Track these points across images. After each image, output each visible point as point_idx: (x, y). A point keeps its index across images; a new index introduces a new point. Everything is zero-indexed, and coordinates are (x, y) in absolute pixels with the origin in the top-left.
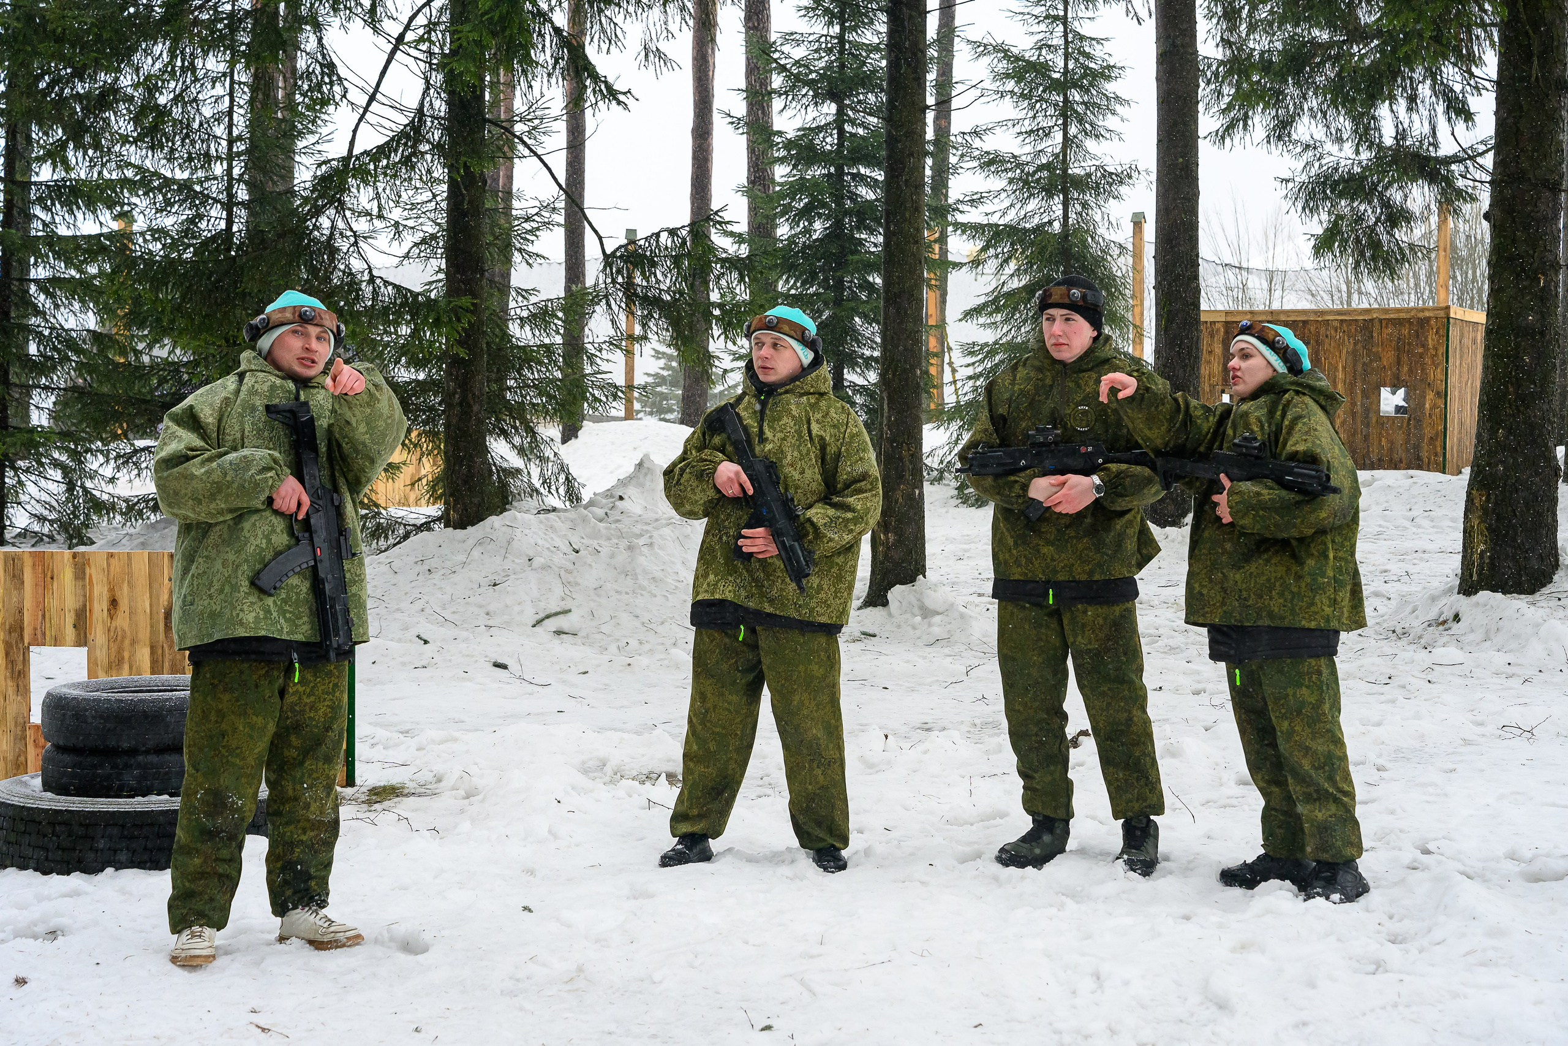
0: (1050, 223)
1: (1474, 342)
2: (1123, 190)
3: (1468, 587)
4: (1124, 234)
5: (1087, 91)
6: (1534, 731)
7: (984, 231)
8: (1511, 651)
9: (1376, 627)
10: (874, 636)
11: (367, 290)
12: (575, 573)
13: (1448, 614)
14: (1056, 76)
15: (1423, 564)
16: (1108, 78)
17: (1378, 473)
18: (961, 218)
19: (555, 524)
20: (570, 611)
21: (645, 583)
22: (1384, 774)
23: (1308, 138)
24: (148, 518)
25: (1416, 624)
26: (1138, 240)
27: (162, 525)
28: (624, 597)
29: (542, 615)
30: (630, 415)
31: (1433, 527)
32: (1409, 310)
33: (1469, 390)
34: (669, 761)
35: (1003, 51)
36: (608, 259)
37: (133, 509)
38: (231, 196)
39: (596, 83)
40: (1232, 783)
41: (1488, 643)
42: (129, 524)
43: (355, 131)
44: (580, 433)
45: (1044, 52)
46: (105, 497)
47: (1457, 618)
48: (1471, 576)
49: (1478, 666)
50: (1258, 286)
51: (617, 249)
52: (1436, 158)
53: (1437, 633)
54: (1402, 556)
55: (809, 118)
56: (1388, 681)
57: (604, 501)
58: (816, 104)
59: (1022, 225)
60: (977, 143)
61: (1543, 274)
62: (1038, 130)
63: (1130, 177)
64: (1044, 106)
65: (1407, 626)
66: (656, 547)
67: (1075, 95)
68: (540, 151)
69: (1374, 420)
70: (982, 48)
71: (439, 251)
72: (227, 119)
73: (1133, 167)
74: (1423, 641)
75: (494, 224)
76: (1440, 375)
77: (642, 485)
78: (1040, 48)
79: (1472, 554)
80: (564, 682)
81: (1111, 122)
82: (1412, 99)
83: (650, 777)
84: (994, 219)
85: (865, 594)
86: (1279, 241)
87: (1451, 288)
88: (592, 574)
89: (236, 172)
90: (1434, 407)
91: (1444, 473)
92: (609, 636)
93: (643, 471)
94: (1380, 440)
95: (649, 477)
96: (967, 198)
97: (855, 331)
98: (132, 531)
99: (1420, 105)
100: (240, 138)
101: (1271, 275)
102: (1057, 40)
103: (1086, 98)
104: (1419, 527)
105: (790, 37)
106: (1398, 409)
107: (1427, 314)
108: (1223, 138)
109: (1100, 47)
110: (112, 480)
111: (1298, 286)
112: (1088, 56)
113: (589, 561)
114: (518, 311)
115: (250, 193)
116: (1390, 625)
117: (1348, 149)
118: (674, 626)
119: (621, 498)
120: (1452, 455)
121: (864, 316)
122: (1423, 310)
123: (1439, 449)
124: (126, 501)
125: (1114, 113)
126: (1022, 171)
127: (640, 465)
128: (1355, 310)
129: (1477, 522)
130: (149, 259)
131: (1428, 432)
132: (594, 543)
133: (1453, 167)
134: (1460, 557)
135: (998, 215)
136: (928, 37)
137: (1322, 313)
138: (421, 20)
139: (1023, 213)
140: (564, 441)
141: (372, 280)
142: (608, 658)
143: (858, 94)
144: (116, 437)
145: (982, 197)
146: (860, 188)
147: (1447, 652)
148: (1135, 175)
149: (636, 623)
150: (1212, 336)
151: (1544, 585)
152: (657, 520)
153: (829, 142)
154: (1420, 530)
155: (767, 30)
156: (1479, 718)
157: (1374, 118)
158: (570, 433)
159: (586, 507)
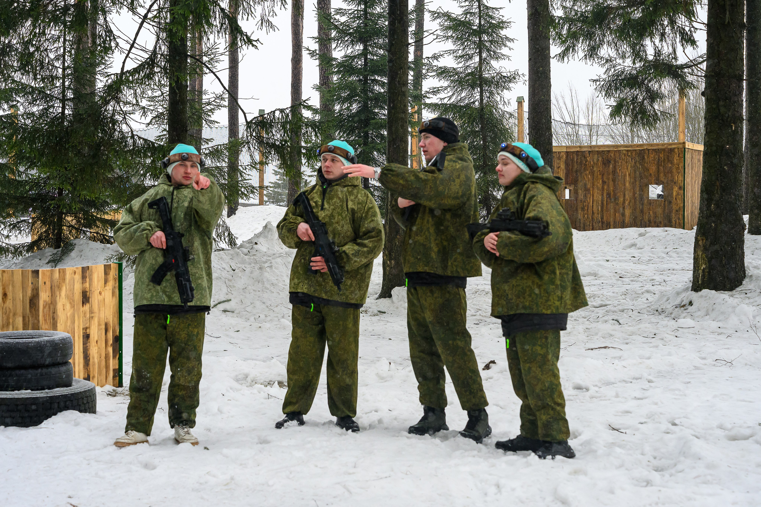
0: (474, 102)
1: (699, 160)
2: (511, 85)
3: (696, 287)
4: (512, 107)
5: (492, 35)
6: (733, 362)
7: (439, 107)
8: (720, 321)
9: (648, 309)
10: (385, 313)
11: (130, 141)
12: (233, 281)
13: (686, 302)
14: (475, 28)
15: (673, 276)
16: (502, 28)
17: (648, 229)
18: (428, 101)
19: (223, 256)
20: (230, 300)
21: (268, 286)
22: (652, 384)
23: (607, 56)
24: (25, 255)
25: (669, 307)
26: (520, 110)
27: (31, 258)
28: (258, 293)
29: (216, 302)
30: (261, 203)
31: (678, 257)
32: (663, 145)
33: (696, 186)
34: (279, 375)
35: (447, 16)
36: (249, 124)
37: (17, 251)
38: (64, 96)
39: (242, 36)
40: (571, 388)
41: (708, 317)
42: (15, 258)
43: (124, 63)
44: (236, 212)
45: (468, 16)
46: (4, 245)
47: (691, 303)
48: (698, 282)
49: (702, 329)
50: (584, 134)
51: (253, 119)
52: (677, 65)
53: (680, 311)
54: (662, 272)
55: (349, 51)
56: (654, 336)
57: (248, 245)
58: (353, 45)
59: (459, 104)
60: (435, 63)
61: (734, 124)
62: (466, 55)
63: (515, 78)
64: (469, 44)
65: (664, 307)
66: (273, 268)
67: (485, 37)
68: (214, 70)
69: (646, 201)
70: (436, 15)
71: (165, 121)
72: (62, 59)
73: (516, 73)
74: (673, 316)
75: (192, 107)
76: (681, 178)
77: (266, 237)
78: (466, 14)
79: (698, 271)
80: (227, 336)
81: (504, 51)
82: (663, 36)
83: (270, 384)
84: (445, 101)
85: (379, 292)
86: (594, 110)
87: (686, 133)
88: (241, 282)
89: (67, 83)
90: (678, 194)
91: (684, 228)
92: (250, 313)
93: (267, 230)
94: (649, 213)
95: (270, 233)
96: (431, 91)
97: (374, 159)
98: (17, 261)
99: (667, 39)
100: (69, 67)
101: (590, 127)
102: (475, 10)
103: (490, 38)
104: (671, 257)
105: (339, 11)
106: (659, 196)
107: (673, 146)
108: (563, 57)
109: (497, 12)
110: (8, 237)
111: (605, 133)
112: (491, 17)
113: (240, 275)
114: (204, 150)
115: (74, 94)
116: (655, 307)
117: (628, 62)
118: (282, 308)
119: (256, 243)
120: (688, 220)
121: (379, 151)
122: (671, 144)
123: (681, 217)
124: (14, 246)
125: (505, 46)
126: (458, 77)
127: (266, 227)
128: (635, 145)
129: (700, 254)
130: (25, 128)
131: (675, 207)
132: (243, 266)
133: (686, 70)
134: (692, 272)
135: (447, 100)
136: (409, 9)
137: (617, 146)
138: (155, 7)
139: (459, 98)
140: (229, 216)
141: (133, 136)
142: (250, 324)
143: (375, 39)
144: (9, 215)
145: (439, 90)
146: (375, 87)
147: (686, 321)
148: (517, 77)
149: (264, 306)
150: (559, 158)
151: (737, 286)
152: (274, 254)
153: (360, 63)
154: (671, 259)
155: (329, 8)
156: (703, 356)
157: (642, 45)
158: (232, 212)
159: (238, 248)
